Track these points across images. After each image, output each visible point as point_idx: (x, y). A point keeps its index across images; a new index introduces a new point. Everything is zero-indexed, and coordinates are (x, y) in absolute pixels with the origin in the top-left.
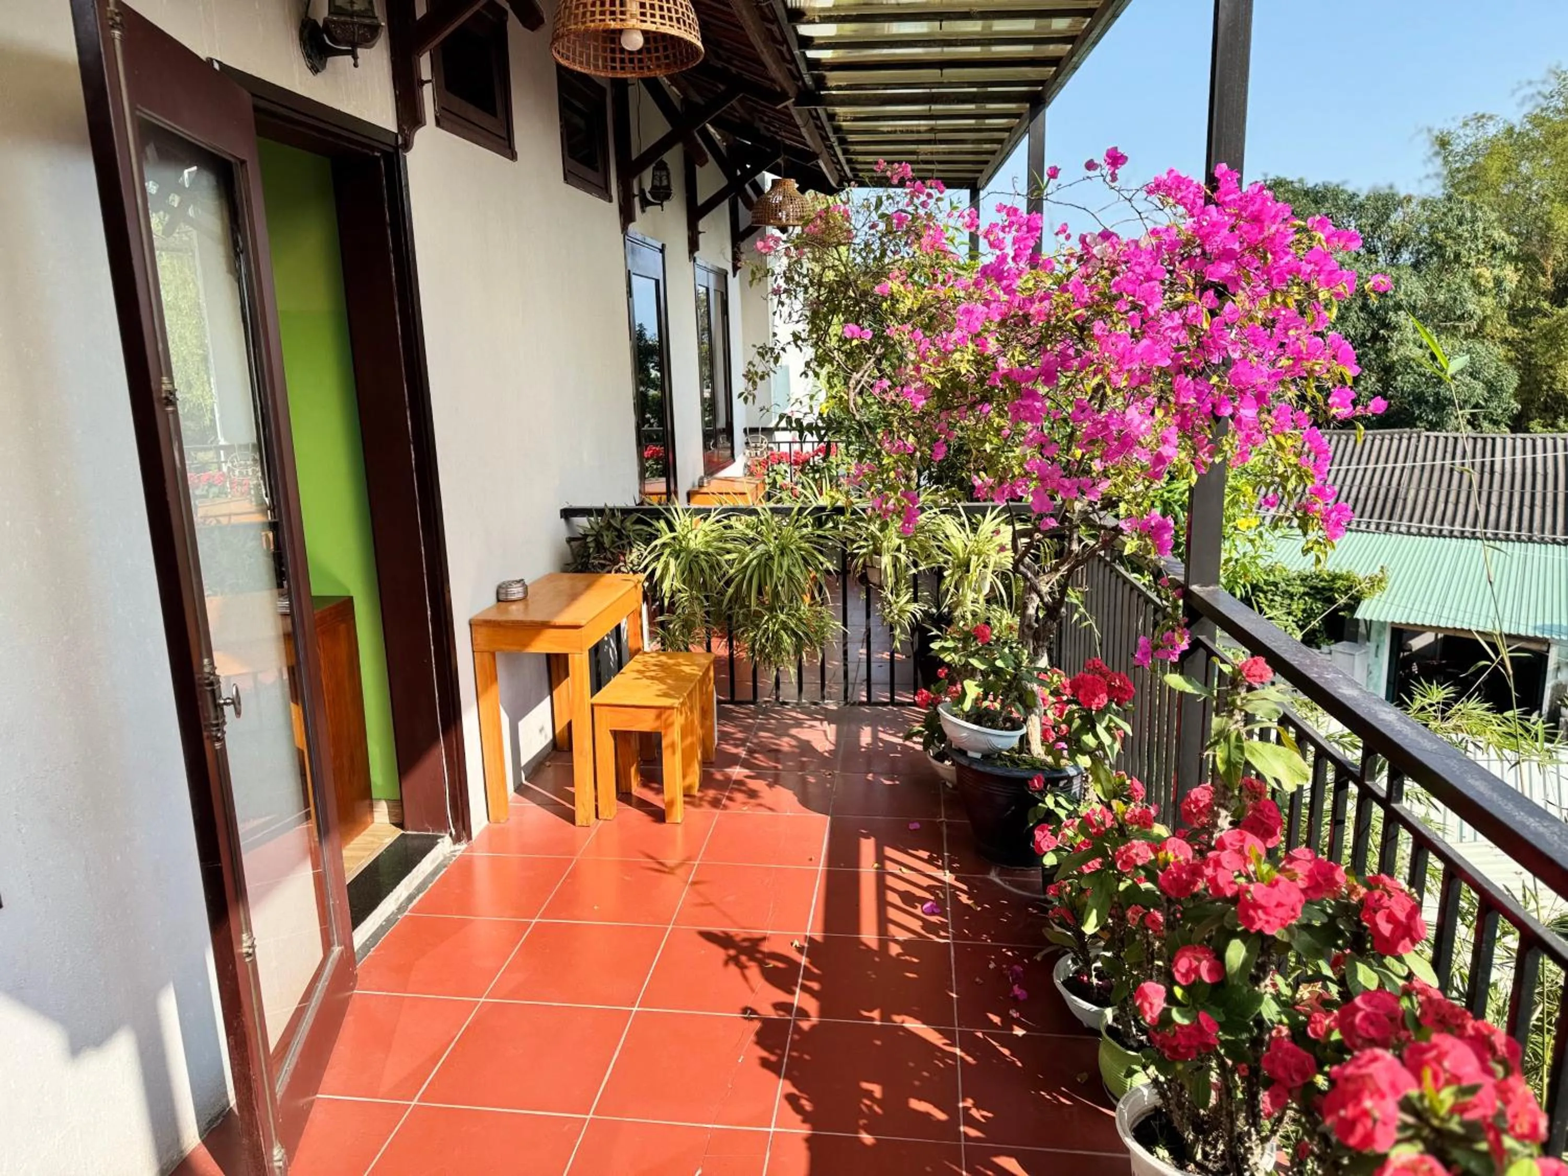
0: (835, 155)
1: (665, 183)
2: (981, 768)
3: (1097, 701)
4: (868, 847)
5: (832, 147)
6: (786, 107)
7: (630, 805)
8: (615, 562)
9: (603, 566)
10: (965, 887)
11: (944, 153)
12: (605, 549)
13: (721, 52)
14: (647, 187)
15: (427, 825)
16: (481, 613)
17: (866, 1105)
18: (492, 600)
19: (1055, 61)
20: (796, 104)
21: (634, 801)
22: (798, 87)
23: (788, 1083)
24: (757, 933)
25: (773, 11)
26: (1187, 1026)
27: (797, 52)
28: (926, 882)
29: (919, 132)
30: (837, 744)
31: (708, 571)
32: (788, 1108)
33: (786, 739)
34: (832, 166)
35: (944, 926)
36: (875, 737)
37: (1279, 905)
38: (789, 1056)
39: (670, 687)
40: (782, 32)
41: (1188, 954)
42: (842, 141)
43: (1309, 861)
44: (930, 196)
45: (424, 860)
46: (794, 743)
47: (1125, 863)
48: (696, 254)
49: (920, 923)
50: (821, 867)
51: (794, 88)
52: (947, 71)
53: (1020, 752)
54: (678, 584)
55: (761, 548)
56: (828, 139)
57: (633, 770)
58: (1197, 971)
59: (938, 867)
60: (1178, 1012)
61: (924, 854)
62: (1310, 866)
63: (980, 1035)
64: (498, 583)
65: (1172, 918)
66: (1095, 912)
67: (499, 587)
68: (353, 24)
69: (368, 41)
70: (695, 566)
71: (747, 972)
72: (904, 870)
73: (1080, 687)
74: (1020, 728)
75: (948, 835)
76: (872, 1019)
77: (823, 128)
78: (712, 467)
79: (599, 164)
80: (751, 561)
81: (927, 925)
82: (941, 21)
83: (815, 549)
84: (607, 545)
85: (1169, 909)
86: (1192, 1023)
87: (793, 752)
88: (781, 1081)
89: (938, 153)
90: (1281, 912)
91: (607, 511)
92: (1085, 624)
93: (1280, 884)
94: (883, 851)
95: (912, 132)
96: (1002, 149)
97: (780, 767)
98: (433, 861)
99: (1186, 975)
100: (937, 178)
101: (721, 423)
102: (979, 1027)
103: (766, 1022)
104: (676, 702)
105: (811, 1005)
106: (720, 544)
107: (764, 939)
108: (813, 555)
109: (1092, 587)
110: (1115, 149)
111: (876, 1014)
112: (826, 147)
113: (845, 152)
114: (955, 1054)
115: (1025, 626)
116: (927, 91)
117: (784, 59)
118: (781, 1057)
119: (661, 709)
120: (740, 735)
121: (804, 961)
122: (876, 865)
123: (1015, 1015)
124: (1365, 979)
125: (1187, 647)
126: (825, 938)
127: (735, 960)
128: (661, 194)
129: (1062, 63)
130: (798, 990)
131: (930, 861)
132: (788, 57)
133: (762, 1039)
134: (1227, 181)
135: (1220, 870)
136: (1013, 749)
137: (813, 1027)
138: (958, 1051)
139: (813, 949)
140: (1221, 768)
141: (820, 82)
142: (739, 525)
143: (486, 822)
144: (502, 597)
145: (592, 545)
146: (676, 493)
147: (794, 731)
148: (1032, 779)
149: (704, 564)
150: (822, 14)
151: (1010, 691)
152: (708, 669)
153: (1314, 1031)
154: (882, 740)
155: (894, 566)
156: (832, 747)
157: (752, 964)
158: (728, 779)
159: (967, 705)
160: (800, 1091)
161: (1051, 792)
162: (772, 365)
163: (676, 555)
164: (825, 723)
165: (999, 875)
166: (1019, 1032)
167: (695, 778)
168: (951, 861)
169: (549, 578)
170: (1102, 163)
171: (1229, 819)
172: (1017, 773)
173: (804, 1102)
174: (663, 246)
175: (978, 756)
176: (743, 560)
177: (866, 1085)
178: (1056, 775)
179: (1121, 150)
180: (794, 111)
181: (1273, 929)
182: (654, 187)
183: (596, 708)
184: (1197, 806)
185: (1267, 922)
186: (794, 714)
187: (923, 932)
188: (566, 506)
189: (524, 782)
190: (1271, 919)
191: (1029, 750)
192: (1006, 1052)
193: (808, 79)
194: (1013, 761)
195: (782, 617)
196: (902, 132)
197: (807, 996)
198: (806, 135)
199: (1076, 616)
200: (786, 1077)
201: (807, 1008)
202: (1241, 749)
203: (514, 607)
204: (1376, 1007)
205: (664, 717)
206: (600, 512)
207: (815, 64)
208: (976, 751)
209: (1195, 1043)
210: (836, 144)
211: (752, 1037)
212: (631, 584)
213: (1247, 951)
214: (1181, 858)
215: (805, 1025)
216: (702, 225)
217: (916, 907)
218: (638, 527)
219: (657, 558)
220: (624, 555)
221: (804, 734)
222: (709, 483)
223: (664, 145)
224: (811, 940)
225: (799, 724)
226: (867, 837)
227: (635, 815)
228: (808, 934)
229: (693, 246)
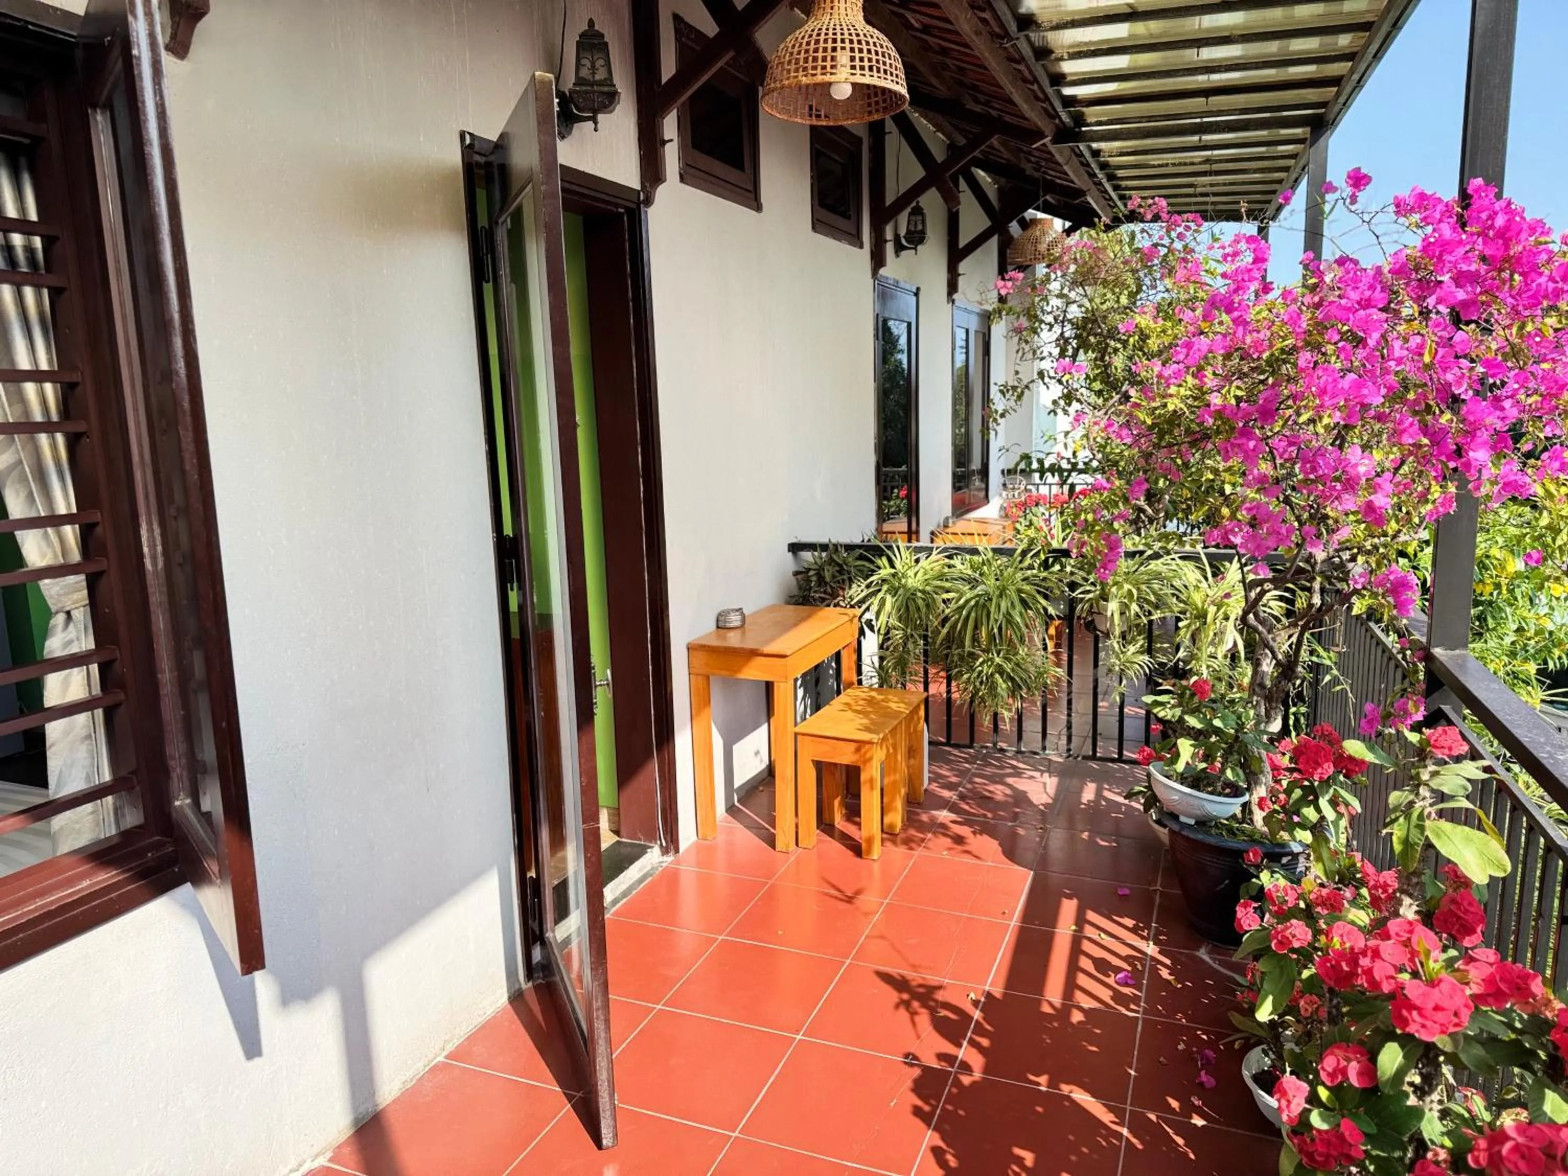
0: (1106, 192)
1: (920, 227)
2: (1192, 835)
3: (1319, 770)
4: (1069, 908)
5: (1100, 184)
6: (1044, 145)
7: (832, 836)
8: (834, 595)
9: (823, 600)
10: (1168, 962)
11: (1225, 184)
12: (826, 583)
13: (979, 96)
14: (903, 232)
15: (639, 835)
16: (700, 638)
17: (1014, 1172)
18: (713, 626)
19: (1336, 81)
20: (1055, 141)
21: (837, 834)
22: (1056, 125)
23: (937, 1136)
24: (933, 979)
25: (1018, 51)
26: (1326, 1132)
27: (1050, 91)
28: (1125, 951)
29: (1193, 164)
30: (1055, 799)
31: (924, 610)
32: (931, 1160)
33: (1000, 787)
34: (1104, 202)
35: (1136, 999)
36: (1099, 793)
37: (1437, 1008)
38: (943, 1109)
39: (873, 722)
40: (1031, 72)
41: (1337, 1051)
42: (1111, 178)
43: (1491, 965)
44: (1188, 228)
45: (632, 867)
46: (1008, 792)
47: (1280, 943)
48: (955, 296)
49: (1111, 993)
50: (1014, 922)
51: (1051, 127)
52: (1213, 99)
53: (1243, 821)
54: (894, 621)
55: (979, 589)
56: (1095, 175)
57: (837, 803)
58: (1344, 1072)
59: (1143, 937)
60: (1320, 1114)
61: (1130, 922)
62: (1492, 970)
63: (1153, 1117)
64: (719, 611)
65: (1334, 1011)
66: (1270, 998)
67: (720, 615)
68: (594, 92)
69: (606, 107)
70: (911, 604)
71: (917, 1018)
72: (1103, 935)
73: (1302, 753)
74: (1242, 795)
75: (1160, 904)
76: (1038, 1084)
77: (1088, 165)
78: (962, 507)
79: (852, 213)
80: (967, 601)
81: (1119, 997)
82: (1199, 47)
83: (1039, 592)
84: (828, 579)
85: (1331, 1000)
86: (1332, 1129)
87: (1006, 802)
88: (930, 1132)
89: (1218, 185)
90: (1440, 1016)
91: (831, 547)
92: (1338, 688)
93: (1442, 985)
94: (1084, 914)
95: (1185, 164)
96: (1288, 177)
97: (989, 815)
98: (640, 870)
99: (1332, 1075)
100: (1196, 212)
101: (976, 465)
102: (1153, 1110)
103: (926, 1070)
104: (875, 738)
105: (977, 1061)
106: (939, 583)
107: (940, 987)
108: (1034, 598)
109: (1349, 647)
110: (1358, 169)
111: (1043, 1080)
112: (1095, 183)
113: (1116, 188)
114: (1121, 1134)
115: (1257, 683)
116: (1198, 120)
117: (1037, 98)
118: (935, 1108)
119: (860, 744)
120: (954, 779)
121: (977, 1015)
122: (1074, 927)
123: (1197, 1102)
124: (1552, 1112)
125: (1421, 719)
126: (1005, 995)
127: (907, 1004)
128: (916, 238)
129: (1343, 83)
130: (965, 1043)
131: (1134, 930)
132: (1041, 95)
133: (919, 1087)
134: (1480, 197)
135: (1378, 962)
136: (1234, 817)
137: (974, 1083)
138: (1125, 1132)
139: (989, 1004)
140: (1398, 848)
141: (1080, 120)
142: (961, 565)
143: (694, 838)
144: (721, 625)
145: (814, 579)
146: (917, 532)
147: (1010, 780)
148: (1247, 852)
149: (920, 602)
150: (1071, 51)
151: (1231, 753)
152: (918, 706)
153: (1477, 1161)
154: (1106, 799)
155: (1122, 613)
156: (1050, 801)
157: (923, 1011)
158: (933, 819)
159: (1180, 767)
160: (948, 1146)
161: (1268, 868)
162: (1012, 403)
163: (894, 591)
164: (1046, 775)
165: (1209, 953)
166: (1198, 1122)
167: (896, 818)
168: (1158, 933)
169: (771, 609)
170: (1344, 185)
171: (1415, 908)
172: (1232, 843)
173: (949, 1157)
174: (918, 289)
175: (1192, 822)
176: (960, 599)
177: (1018, 1151)
178: (1277, 850)
179: (1364, 171)
180: (1053, 148)
181: (1434, 1035)
182: (909, 232)
183: (799, 737)
184: (1385, 891)
185: (1423, 1026)
186: (1014, 763)
187: (1112, 1003)
188: (794, 541)
189: (736, 804)
190: (1429, 1024)
191: (1251, 820)
192: (1180, 1141)
193: (1064, 117)
194: (1231, 831)
195: (998, 660)
196: (1174, 165)
197: (974, 1051)
198: (1070, 173)
199: (1328, 678)
200: (935, 1129)
201: (971, 1062)
202: (1421, 828)
203: (731, 634)
204: (1532, 1139)
205: (863, 750)
206: (824, 547)
207: (1070, 101)
208: (1190, 816)
209: (1335, 1153)
210: (1104, 181)
211: (909, 1084)
212: (846, 618)
213: (1405, 1057)
214: (1348, 945)
215: (966, 1080)
216: (963, 267)
217: (1109, 976)
218: (859, 563)
219: (874, 594)
220: (844, 589)
221: (1021, 784)
222: (954, 523)
223: (918, 189)
224: (989, 995)
225: (1018, 773)
226: (1070, 897)
227: (835, 847)
228: (987, 988)
229: (952, 288)
